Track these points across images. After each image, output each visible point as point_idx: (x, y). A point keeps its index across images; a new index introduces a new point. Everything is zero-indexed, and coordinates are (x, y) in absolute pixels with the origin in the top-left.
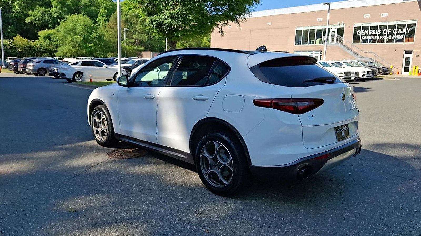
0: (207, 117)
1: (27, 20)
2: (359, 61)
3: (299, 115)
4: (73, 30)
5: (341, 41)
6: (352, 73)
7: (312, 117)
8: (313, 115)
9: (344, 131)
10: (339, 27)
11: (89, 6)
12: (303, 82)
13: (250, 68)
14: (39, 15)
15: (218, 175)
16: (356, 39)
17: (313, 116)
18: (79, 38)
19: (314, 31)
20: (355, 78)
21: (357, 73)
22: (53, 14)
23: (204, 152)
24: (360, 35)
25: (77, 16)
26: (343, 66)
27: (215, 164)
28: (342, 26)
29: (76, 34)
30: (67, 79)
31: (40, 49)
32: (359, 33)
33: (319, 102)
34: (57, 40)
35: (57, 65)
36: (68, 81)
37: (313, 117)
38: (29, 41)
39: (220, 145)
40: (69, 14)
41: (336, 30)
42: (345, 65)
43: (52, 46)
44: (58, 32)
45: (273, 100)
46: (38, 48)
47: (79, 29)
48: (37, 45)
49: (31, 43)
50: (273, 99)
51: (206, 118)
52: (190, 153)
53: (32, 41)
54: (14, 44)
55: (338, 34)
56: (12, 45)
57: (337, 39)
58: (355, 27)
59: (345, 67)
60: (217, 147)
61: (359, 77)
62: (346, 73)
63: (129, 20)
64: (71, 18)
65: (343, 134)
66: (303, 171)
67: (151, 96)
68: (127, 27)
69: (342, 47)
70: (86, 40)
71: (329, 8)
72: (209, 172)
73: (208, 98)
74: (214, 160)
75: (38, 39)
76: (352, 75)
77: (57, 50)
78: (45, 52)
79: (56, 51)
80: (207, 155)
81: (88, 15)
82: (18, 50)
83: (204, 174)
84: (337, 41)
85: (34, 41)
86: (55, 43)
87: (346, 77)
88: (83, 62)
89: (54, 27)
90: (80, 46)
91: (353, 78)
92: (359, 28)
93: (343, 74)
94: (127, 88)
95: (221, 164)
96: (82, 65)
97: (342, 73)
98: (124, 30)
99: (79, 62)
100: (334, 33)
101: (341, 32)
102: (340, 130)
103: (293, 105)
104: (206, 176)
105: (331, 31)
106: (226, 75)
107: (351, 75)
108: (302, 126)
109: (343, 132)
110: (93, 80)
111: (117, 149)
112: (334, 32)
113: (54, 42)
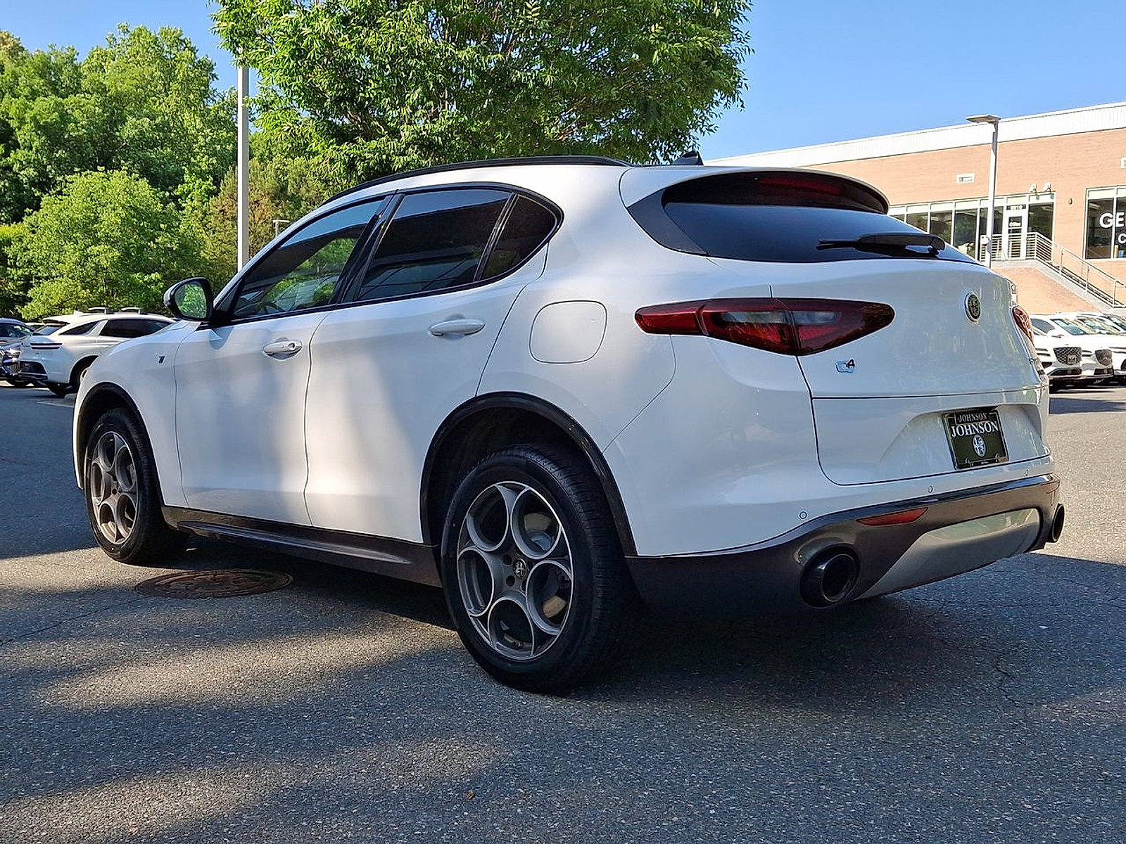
0: (478, 395)
2: (1108, 318)
3: (799, 357)
4: (88, 228)
5: (1045, 253)
6: (1083, 353)
7: (849, 365)
8: (852, 361)
9: (980, 434)
10: (1034, 201)
11: (152, 144)
12: (819, 248)
13: (627, 208)
15: (525, 611)
16: (1097, 242)
17: (851, 364)
18: (105, 255)
19: (947, 218)
20: (1098, 372)
21: (1101, 355)
22: (16, 167)
23: (469, 538)
24: (1112, 227)
25: (102, 174)
26: (1051, 333)
27: (511, 574)
28: (1045, 199)
29: (97, 242)
30: (52, 385)
32: (1105, 222)
33: (877, 317)
34: (30, 262)
35: (15, 341)
36: (54, 394)
37: (853, 365)
39: (519, 493)
40: (76, 169)
41: (1024, 214)
42: (1058, 330)
43: (9, 284)
44: (34, 232)
45: (702, 307)
47: (110, 220)
50: (704, 303)
51: (476, 399)
52: (422, 542)
55: (1033, 226)
57: (1030, 244)
58: (1090, 202)
59: (1059, 337)
60: (510, 501)
61: (1111, 370)
62: (1062, 353)
63: (290, 190)
64: (82, 183)
65: (979, 446)
66: (823, 568)
67: (285, 345)
68: (282, 215)
69: (1049, 272)
70: (132, 260)
71: (995, 135)
72: (491, 606)
73: (482, 324)
74: (507, 560)
76: (1084, 360)
79: (25, 301)
80: (479, 546)
81: (144, 173)
83: (477, 623)
84: (1030, 253)
86: (20, 272)
87: (1064, 366)
88: (111, 322)
89: (17, 218)
90: (110, 283)
91: (1088, 373)
92: (1105, 205)
93: (1053, 358)
94: (210, 330)
95: (531, 563)
96: (105, 332)
97: (1049, 355)
98: (275, 224)
99: (97, 323)
100: (1019, 224)
101: (1041, 219)
102: (967, 430)
103: (778, 321)
104: (485, 630)
105: (1007, 215)
106: (548, 241)
107: (1079, 360)
108: (812, 399)
109: (977, 439)
111: (177, 571)
112: (1018, 219)
113: (19, 268)
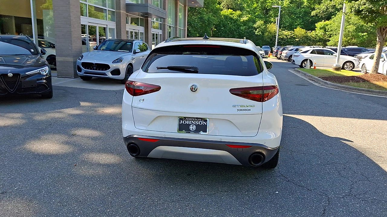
1: (313, 13)
14: (324, 8)
18: (352, 28)
31: (315, 38)
34: (332, 30)
38: (307, 32)
43: (326, 36)
44: (334, 22)
46: (313, 38)
48: (313, 35)
49: (308, 33)
53: (309, 31)
54: (294, 35)
56: (292, 36)
75: (315, 30)
77: (330, 39)
78: (319, 41)
79: (329, 41)
82: (296, 39)
85: (311, 31)
88: (313, 50)
96: (311, 53)
99: (310, 50)
108: (132, 107)
110: (317, 68)
113: (329, 32)
